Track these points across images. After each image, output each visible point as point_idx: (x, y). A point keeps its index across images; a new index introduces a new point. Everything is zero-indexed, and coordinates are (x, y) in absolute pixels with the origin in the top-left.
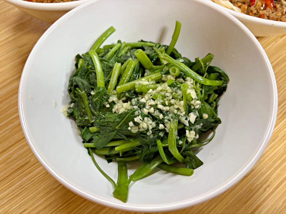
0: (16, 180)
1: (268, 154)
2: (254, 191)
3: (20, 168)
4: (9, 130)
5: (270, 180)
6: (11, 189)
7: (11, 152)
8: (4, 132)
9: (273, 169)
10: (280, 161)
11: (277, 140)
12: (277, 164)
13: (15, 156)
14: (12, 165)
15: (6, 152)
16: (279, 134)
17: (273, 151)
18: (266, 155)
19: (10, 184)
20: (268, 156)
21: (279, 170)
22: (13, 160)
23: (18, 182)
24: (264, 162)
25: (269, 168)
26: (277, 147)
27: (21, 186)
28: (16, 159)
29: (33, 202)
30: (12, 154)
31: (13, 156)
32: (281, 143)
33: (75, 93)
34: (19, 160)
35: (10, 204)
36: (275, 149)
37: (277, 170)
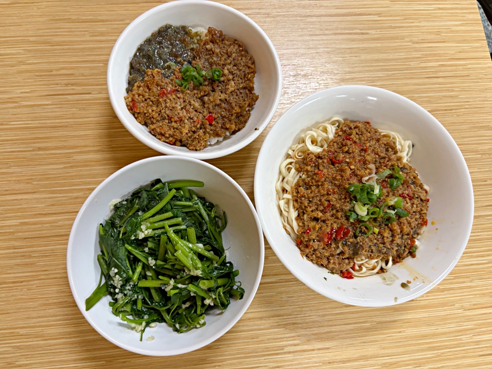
0: (53, 243)
1: (239, 344)
2: (207, 362)
3: (59, 235)
4: (67, 198)
5: (224, 363)
6: (45, 248)
7: (59, 218)
8: (62, 197)
9: (233, 357)
10: (243, 355)
11: (255, 340)
12: (240, 356)
13: (60, 223)
14: (55, 229)
15: (55, 216)
16: (261, 337)
17: (245, 345)
18: (236, 345)
19: (46, 244)
20: (237, 346)
21: (237, 361)
22: (57, 226)
23: (53, 246)
24: (231, 348)
25: (230, 355)
26: (250, 345)
27: (53, 250)
28: (60, 226)
29: (55, 268)
30: (60, 220)
31: (60, 222)
32: (256, 344)
33: (133, 200)
34: (62, 229)
35: (38, 259)
36: (248, 345)
37: (235, 359)
